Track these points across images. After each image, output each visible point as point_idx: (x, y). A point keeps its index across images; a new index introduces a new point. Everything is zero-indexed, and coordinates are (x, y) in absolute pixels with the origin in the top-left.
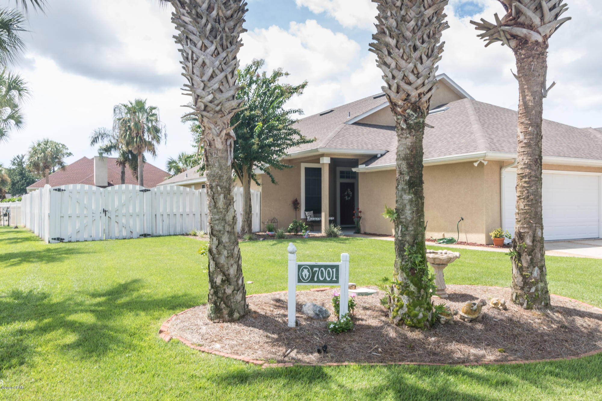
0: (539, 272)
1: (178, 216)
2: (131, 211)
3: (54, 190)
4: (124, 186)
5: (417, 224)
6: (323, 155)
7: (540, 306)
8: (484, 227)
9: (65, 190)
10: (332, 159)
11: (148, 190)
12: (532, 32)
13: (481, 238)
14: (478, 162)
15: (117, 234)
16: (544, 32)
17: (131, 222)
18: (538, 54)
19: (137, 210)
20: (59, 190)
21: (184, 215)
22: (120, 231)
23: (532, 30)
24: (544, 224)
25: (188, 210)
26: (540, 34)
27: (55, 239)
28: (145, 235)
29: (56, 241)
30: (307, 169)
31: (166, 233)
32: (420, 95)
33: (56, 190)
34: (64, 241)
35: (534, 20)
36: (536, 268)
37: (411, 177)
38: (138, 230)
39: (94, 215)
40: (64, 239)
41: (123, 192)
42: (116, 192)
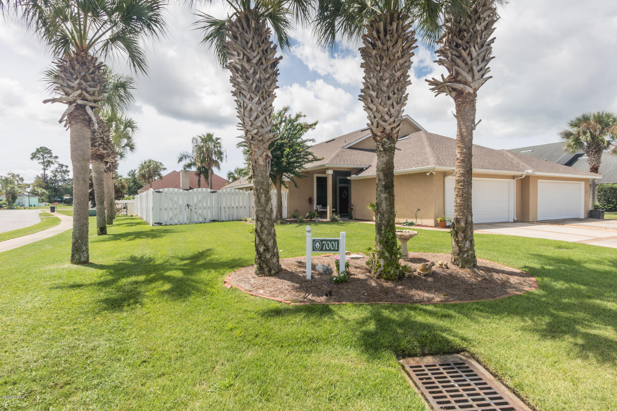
0: (469, 244)
1: (235, 208)
2: (205, 205)
4: (200, 189)
5: (390, 213)
6: (328, 169)
7: (470, 266)
8: (433, 215)
9: (162, 192)
10: (334, 171)
11: (215, 192)
12: (466, 86)
13: (431, 222)
14: (430, 173)
15: (196, 220)
16: (474, 86)
17: (205, 212)
18: (470, 101)
19: (209, 205)
20: (159, 192)
21: (239, 208)
22: (198, 218)
23: (466, 85)
24: (473, 213)
25: (241, 205)
26: (472, 88)
27: (156, 223)
28: (214, 221)
29: (157, 225)
30: (318, 178)
31: (227, 219)
32: (392, 129)
33: (156, 192)
34: (162, 225)
35: (467, 78)
36: (468, 242)
37: (386, 183)
38: (209, 217)
39: (181, 208)
40: (162, 223)
41: (200, 193)
42: (195, 193)
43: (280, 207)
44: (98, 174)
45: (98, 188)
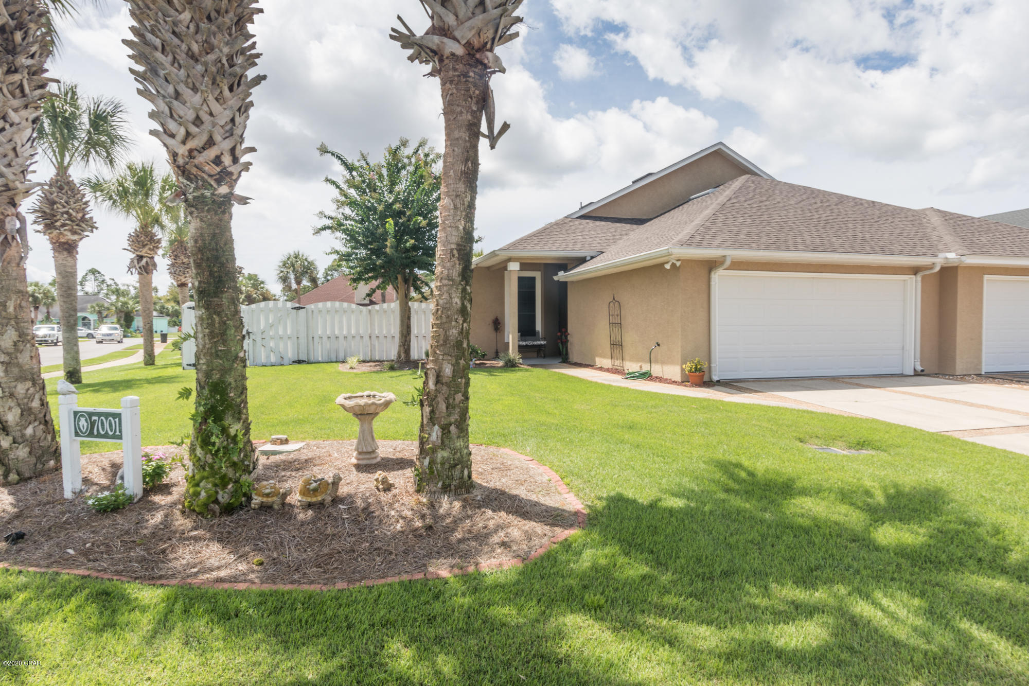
0: (440, 434)
1: (341, 338)
8: (679, 356)
10: (523, 264)
11: (302, 308)
12: (446, 40)
14: (670, 263)
15: (263, 360)
16: (462, 37)
17: (281, 345)
18: (459, 76)
19: (289, 332)
21: (350, 338)
22: (268, 357)
23: (445, 35)
25: (353, 332)
26: (458, 41)
28: (299, 362)
31: (326, 359)
35: (446, 19)
36: (436, 427)
38: (291, 355)
41: (271, 310)
42: (262, 310)
43: (406, 337)
44: (63, 278)
45: (64, 302)
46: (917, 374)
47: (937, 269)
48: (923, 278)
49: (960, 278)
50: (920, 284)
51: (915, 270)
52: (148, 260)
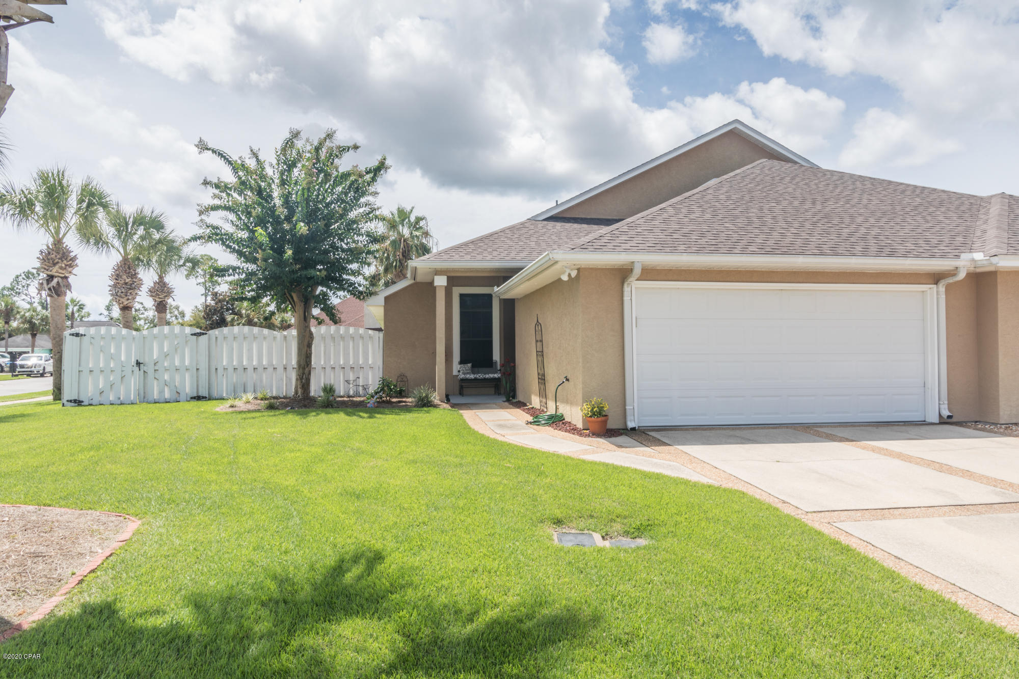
1: (250, 370)
2: (177, 363)
3: (70, 335)
6: (435, 274)
8: (581, 394)
9: (85, 335)
11: (203, 334)
14: (567, 274)
15: (156, 396)
17: (177, 378)
19: (187, 363)
20: (77, 335)
21: (260, 369)
22: (161, 392)
25: (265, 362)
27: (71, 401)
28: (198, 398)
29: (73, 404)
33: (73, 335)
34: (82, 404)
38: (189, 389)
39: (124, 369)
40: (82, 402)
41: (166, 337)
42: (155, 337)
43: (304, 369)
46: (945, 421)
47: (962, 275)
48: (948, 288)
49: (1000, 288)
50: (943, 297)
51: (936, 278)
52: (60, 280)
